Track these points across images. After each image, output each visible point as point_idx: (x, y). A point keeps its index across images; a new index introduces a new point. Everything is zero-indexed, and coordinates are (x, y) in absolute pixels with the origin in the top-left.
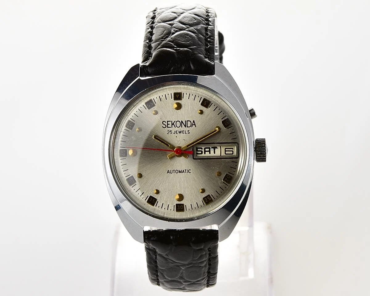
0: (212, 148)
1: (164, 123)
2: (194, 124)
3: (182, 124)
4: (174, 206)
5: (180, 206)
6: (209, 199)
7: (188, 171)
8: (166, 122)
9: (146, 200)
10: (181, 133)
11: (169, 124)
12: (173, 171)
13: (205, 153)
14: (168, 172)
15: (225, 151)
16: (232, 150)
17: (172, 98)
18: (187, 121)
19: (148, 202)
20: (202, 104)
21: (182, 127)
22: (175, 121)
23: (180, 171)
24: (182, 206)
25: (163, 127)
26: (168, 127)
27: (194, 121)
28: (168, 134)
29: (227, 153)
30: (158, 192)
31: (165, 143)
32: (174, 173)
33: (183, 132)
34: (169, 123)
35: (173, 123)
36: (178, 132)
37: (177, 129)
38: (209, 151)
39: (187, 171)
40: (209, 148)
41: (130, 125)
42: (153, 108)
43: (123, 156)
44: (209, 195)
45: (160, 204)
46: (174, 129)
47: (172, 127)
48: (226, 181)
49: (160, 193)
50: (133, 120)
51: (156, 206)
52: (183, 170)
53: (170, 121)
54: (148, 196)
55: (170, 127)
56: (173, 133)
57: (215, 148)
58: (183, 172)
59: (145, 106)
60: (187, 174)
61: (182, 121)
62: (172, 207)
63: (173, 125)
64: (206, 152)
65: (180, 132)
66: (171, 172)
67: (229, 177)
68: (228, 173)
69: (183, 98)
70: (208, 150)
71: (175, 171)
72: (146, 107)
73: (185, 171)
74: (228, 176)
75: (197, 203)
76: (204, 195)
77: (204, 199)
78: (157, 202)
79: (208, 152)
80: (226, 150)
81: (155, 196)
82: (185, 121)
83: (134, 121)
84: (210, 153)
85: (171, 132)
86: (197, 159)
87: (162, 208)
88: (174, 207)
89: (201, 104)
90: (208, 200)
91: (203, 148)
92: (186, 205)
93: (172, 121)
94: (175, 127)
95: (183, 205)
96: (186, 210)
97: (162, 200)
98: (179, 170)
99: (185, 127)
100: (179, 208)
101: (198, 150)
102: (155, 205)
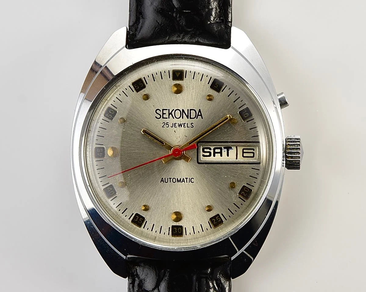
0: (224, 148)
1: (158, 111)
2: (200, 114)
3: (184, 113)
4: (169, 228)
5: (177, 229)
6: (219, 220)
7: (190, 180)
8: (160, 111)
9: (129, 219)
10: (181, 127)
11: (165, 114)
12: (169, 179)
13: (214, 156)
14: (162, 180)
15: (243, 152)
16: (252, 151)
17: (170, 78)
18: (191, 110)
19: (133, 221)
20: (212, 87)
21: (183, 118)
22: (173, 110)
23: (179, 180)
24: (180, 229)
25: (156, 117)
26: (163, 118)
27: (200, 110)
28: (163, 127)
29: (245, 155)
30: (147, 209)
31: (158, 140)
32: (170, 182)
33: (184, 125)
34: (165, 112)
35: (170, 112)
36: (177, 125)
37: (175, 121)
38: (221, 153)
39: (188, 179)
40: (221, 149)
41: (110, 114)
42: (143, 90)
43: (100, 157)
44: (218, 215)
45: (149, 225)
46: (171, 121)
47: (169, 118)
48: (242, 195)
49: (151, 210)
50: (114, 106)
51: (144, 228)
52: (183, 179)
53: (167, 110)
54: (133, 214)
55: (167, 118)
56: (170, 126)
57: (228, 148)
58: (182, 181)
59: (132, 87)
60: (188, 184)
61: (183, 110)
62: (166, 230)
63: (171, 115)
64: (216, 154)
65: (180, 125)
66: (166, 182)
67: (247, 190)
68: (246, 185)
69: (185, 78)
70: (219, 151)
71: (171, 179)
72: (133, 89)
73: (185, 180)
74: (245, 189)
75: (201, 225)
76: (212, 214)
77: (211, 219)
78: (145, 222)
79: (219, 154)
80: (245, 151)
81: (143, 214)
82: (188, 110)
83: (117, 108)
84: (221, 156)
85: (167, 124)
86: (203, 163)
87: (152, 231)
88: (169, 231)
89: (210, 87)
90: (216, 221)
91: (212, 148)
92: (185, 228)
93: (169, 110)
94: (173, 118)
95: (181, 227)
96: (186, 234)
97: (152, 220)
98: (177, 179)
99: (188, 118)
100: (176, 231)
101: (205, 150)
102: (143, 226)
